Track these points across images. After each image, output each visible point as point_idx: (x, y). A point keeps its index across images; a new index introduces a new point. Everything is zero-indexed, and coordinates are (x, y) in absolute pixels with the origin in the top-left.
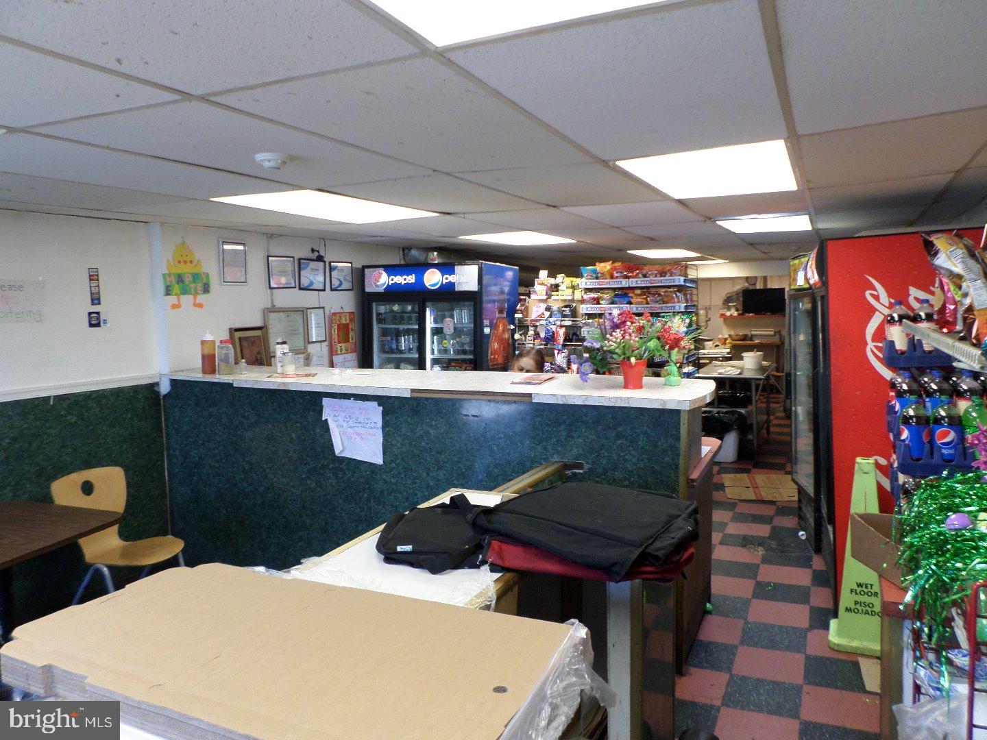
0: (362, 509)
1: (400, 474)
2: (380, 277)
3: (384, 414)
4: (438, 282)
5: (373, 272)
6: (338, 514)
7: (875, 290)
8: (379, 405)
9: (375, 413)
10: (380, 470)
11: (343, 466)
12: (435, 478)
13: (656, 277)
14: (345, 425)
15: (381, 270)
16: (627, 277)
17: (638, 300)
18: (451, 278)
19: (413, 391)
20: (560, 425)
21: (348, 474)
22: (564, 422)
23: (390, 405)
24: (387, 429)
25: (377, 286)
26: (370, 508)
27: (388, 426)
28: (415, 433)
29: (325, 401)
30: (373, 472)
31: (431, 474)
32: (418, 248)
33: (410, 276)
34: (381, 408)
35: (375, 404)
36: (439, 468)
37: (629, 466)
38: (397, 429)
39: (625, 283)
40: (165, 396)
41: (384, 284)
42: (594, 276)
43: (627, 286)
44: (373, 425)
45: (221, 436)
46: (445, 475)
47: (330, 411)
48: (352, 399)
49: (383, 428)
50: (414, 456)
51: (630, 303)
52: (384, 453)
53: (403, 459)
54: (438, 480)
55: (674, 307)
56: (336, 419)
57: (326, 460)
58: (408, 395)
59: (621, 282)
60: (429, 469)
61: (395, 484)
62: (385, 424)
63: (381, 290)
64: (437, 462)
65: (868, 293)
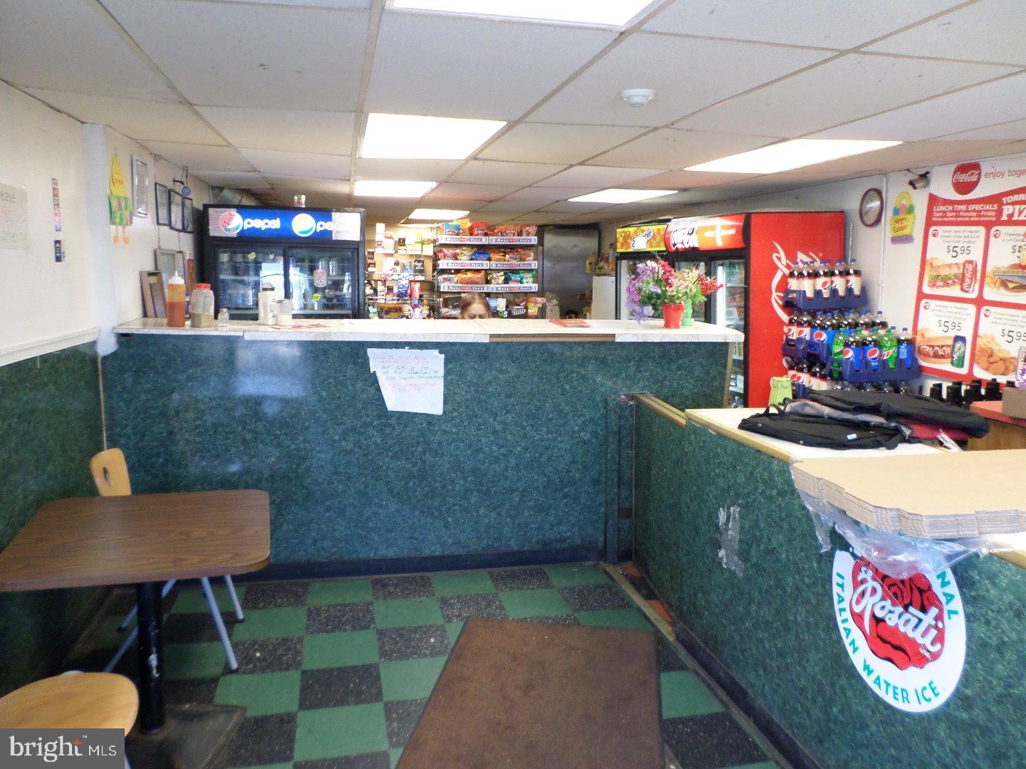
0: (415, 464)
1: (463, 422)
2: (231, 219)
3: (447, 362)
4: (311, 229)
5: (222, 212)
6: (383, 474)
7: (779, 254)
8: (440, 353)
9: (436, 360)
10: (439, 420)
11: (393, 421)
12: (502, 422)
13: (514, 235)
14: (397, 376)
15: (233, 211)
16: (486, 235)
17: (498, 257)
18: (327, 226)
19: (492, 336)
20: (630, 361)
21: (398, 429)
22: (634, 358)
23: (454, 353)
24: (449, 377)
25: (229, 230)
26: (424, 462)
27: (450, 375)
28: (482, 379)
29: (371, 352)
30: (430, 423)
31: (498, 418)
32: (231, 188)
33: (273, 221)
34: (443, 356)
35: (435, 352)
36: (508, 412)
37: (686, 392)
38: (462, 376)
39: (485, 241)
40: (105, 358)
41: (237, 228)
42: (456, 231)
43: (487, 243)
44: (432, 375)
45: (206, 403)
46: (513, 418)
47: (377, 361)
48: (407, 348)
49: (445, 377)
50: (480, 402)
51: (489, 259)
52: (445, 402)
53: (467, 407)
54: (505, 424)
55: (531, 264)
56: (385, 370)
57: (368, 416)
58: (486, 340)
59: (481, 239)
60: (496, 414)
61: (457, 433)
62: (448, 372)
63: (234, 234)
64: (506, 406)
65: (774, 255)
